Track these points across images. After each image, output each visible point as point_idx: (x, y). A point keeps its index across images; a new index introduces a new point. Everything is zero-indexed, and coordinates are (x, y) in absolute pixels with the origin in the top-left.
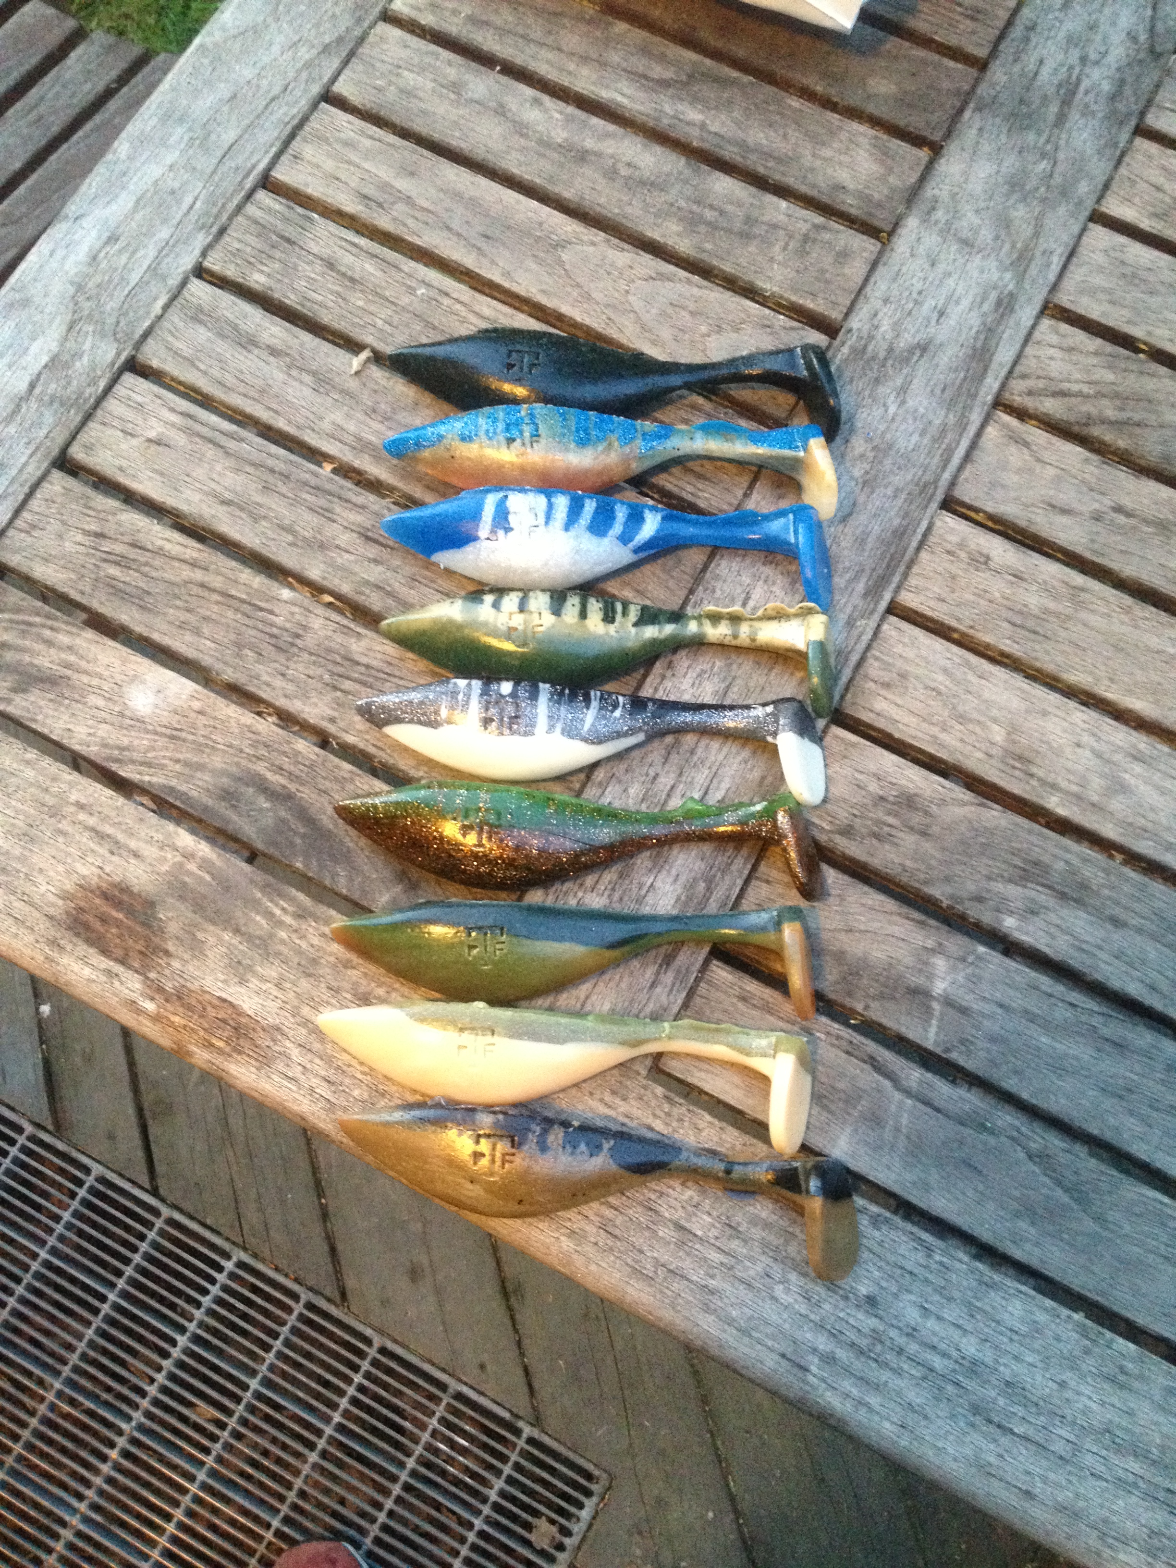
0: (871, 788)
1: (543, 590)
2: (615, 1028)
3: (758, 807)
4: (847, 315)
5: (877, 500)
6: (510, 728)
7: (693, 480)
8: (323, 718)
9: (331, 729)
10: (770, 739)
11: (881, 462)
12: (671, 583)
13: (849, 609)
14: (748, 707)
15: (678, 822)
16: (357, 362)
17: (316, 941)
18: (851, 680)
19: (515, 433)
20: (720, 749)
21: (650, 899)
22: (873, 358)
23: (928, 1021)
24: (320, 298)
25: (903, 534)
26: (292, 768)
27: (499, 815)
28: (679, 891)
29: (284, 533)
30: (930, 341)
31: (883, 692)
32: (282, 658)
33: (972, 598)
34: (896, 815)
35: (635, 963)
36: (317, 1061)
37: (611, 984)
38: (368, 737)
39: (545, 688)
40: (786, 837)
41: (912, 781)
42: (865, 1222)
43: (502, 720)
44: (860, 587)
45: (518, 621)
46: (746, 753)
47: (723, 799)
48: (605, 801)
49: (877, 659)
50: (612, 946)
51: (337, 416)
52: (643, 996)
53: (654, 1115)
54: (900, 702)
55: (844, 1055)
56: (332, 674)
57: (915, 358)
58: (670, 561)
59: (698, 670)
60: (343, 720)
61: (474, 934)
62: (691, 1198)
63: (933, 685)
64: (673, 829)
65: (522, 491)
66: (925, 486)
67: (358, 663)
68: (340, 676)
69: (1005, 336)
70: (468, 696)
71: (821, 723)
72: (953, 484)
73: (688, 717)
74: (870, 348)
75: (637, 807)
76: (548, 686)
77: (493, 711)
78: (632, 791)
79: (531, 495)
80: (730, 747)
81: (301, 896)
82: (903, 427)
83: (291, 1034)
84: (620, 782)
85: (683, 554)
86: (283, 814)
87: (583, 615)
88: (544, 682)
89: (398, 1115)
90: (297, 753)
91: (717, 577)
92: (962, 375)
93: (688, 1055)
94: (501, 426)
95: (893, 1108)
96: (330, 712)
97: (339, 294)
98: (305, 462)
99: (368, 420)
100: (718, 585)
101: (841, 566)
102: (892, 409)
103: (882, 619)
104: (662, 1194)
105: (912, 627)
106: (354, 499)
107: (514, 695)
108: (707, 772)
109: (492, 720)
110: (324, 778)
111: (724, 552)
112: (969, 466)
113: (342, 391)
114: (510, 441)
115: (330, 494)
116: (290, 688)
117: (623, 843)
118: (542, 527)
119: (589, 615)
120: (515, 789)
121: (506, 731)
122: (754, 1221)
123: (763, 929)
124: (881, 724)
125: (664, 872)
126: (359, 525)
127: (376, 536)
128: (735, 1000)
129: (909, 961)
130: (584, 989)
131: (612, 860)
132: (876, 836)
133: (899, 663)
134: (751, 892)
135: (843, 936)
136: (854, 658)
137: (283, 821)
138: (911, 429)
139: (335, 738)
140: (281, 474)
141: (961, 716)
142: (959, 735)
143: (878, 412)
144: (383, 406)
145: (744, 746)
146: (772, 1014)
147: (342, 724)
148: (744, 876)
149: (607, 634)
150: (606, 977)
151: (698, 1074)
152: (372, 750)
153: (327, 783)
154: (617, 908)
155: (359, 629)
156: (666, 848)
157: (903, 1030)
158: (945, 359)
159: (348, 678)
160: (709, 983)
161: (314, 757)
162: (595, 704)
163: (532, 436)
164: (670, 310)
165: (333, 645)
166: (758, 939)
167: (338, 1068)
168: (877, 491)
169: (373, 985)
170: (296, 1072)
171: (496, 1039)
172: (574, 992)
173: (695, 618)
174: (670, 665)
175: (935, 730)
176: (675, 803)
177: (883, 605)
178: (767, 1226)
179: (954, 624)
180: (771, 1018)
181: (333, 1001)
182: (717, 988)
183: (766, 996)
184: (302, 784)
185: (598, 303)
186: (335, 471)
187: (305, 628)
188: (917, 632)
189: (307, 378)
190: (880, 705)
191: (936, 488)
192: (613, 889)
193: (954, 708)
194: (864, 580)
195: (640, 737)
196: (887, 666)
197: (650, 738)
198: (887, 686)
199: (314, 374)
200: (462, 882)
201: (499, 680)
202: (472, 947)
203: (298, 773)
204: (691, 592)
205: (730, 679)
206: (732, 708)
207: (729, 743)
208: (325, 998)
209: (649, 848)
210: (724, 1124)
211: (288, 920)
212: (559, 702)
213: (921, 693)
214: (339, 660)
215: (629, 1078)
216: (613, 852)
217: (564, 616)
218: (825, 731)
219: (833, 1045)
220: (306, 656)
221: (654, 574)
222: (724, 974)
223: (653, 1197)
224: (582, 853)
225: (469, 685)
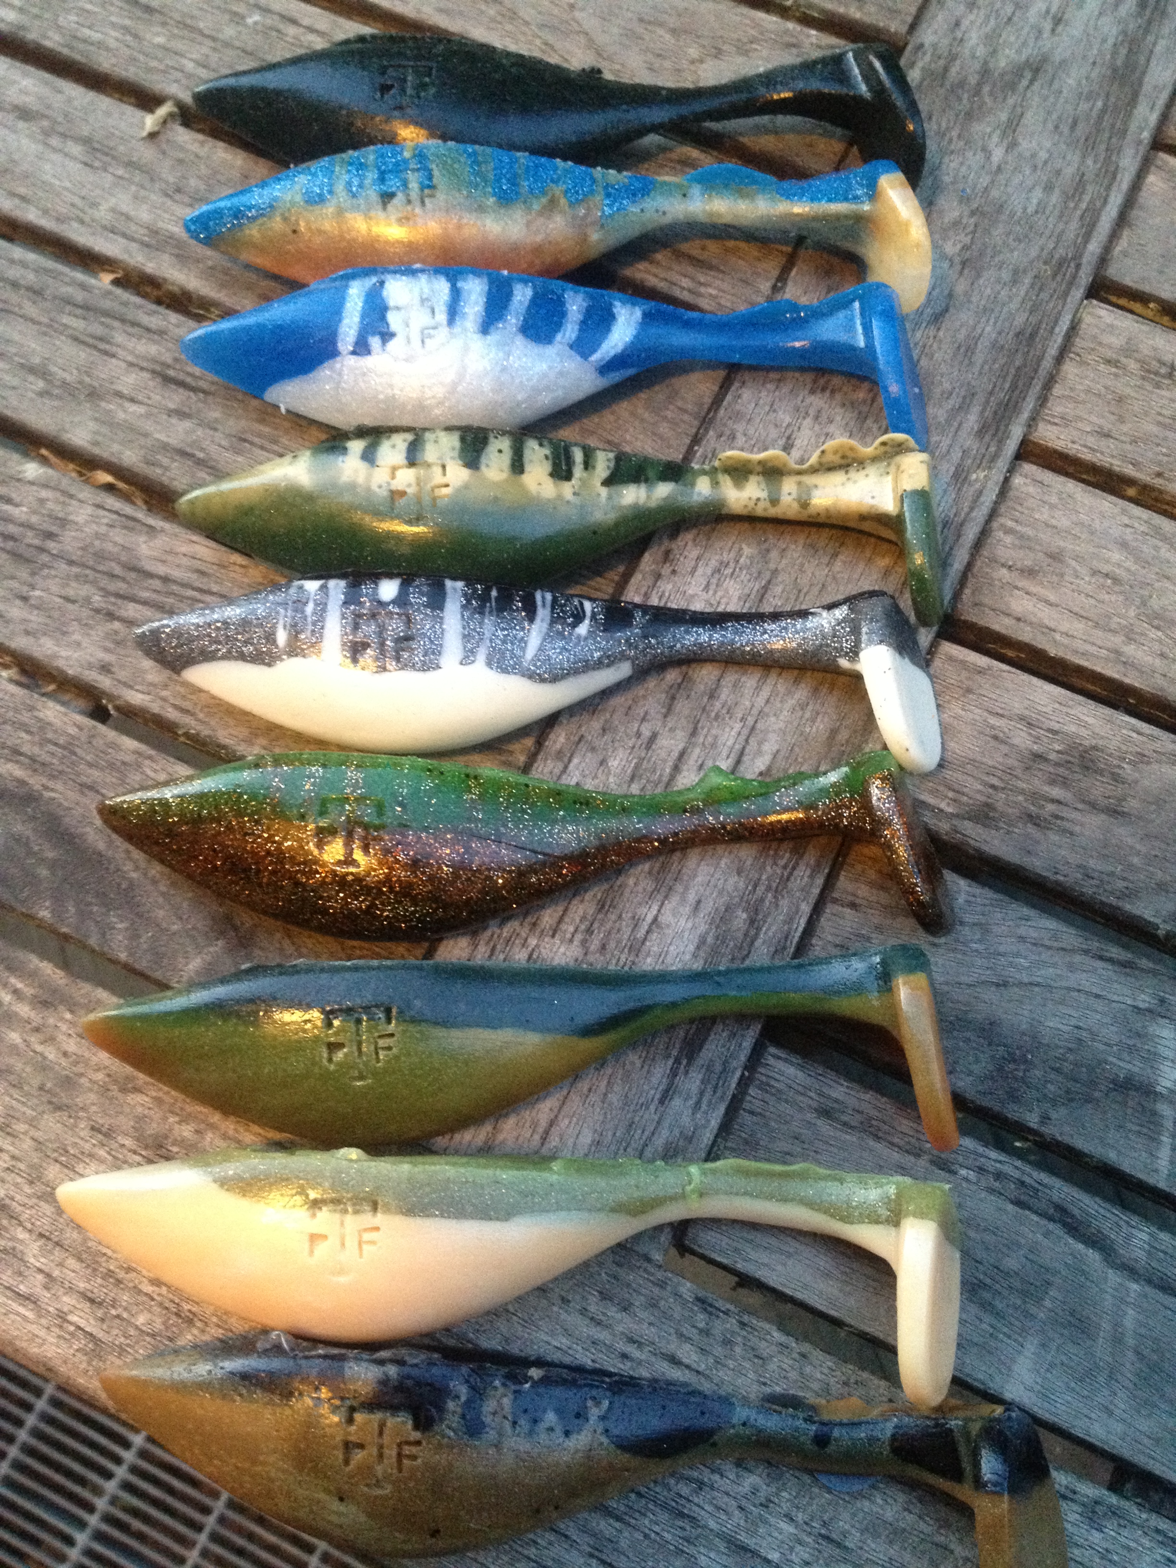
0: (1016, 741)
1: (449, 429)
2: (601, 1182)
3: (833, 777)
4: (913, 27)
5: (987, 285)
6: (398, 659)
7: (690, 270)
8: (90, 666)
9: (105, 682)
10: (844, 663)
11: (987, 231)
12: (664, 428)
13: (956, 455)
14: (804, 614)
15: (696, 811)
16: (150, 121)
17: (71, 1046)
18: (969, 566)
19: (393, 184)
20: (758, 689)
21: (653, 945)
22: (962, 84)
23: (1154, 1140)
24: (96, 36)
25: (1032, 336)
26: (36, 750)
27: (380, 808)
28: (703, 928)
29: (31, 378)
30: (1045, 59)
31: (1022, 583)
32: (23, 573)
33: (1155, 429)
34: (1065, 783)
35: (633, 1058)
36: (72, 1262)
37: (593, 1098)
38: (164, 693)
39: (455, 588)
40: (888, 823)
41: (1086, 726)
42: (1073, 1517)
43: (382, 644)
44: (972, 420)
45: (406, 479)
46: (802, 693)
47: (769, 769)
48: (572, 779)
49: (1009, 531)
50: (588, 1031)
51: (123, 201)
52: (651, 1115)
53: (681, 1335)
54: (1052, 598)
55: (1010, 1207)
56: (106, 593)
57: (1025, 82)
58: (659, 393)
59: (714, 563)
60: (122, 667)
61: (336, 1023)
62: (755, 1491)
63: (1106, 568)
64: (687, 823)
65: (411, 273)
66: (1060, 265)
67: (150, 575)
68: (118, 595)
69: (1158, 49)
70: (322, 608)
71: (925, 637)
72: (1103, 260)
73: (703, 636)
74: (954, 70)
75: (623, 790)
76: (460, 584)
77: (369, 629)
78: (614, 764)
79: (423, 278)
80: (776, 684)
81: (47, 968)
82: (1016, 180)
83: (26, 1214)
84: (593, 749)
85: (677, 382)
86: (19, 828)
87: (518, 466)
88: (454, 578)
89: (203, 1369)
90: (44, 725)
91: (738, 416)
92: (1099, 104)
93: (734, 1222)
94: (371, 176)
95: (1108, 1301)
96: (102, 655)
97: (126, 30)
98: (65, 269)
99: (169, 203)
100: (740, 427)
101: (938, 390)
102: (998, 154)
103: (1011, 470)
104: (701, 1485)
105: (1062, 479)
106: (145, 320)
107: (401, 600)
108: (738, 726)
109: (365, 646)
110: (90, 765)
111: (747, 376)
112: (1126, 233)
113: (130, 164)
114: (387, 197)
115: (107, 314)
116: (36, 618)
117: (603, 850)
118: (444, 331)
119: (528, 467)
120: (407, 761)
121: (391, 664)
122: (872, 1529)
123: (857, 988)
124: (1025, 635)
125: (675, 899)
126: (154, 360)
127: (181, 376)
128: (810, 1116)
129: (1111, 1033)
130: (545, 1109)
131: (585, 879)
132: (1033, 819)
133: (1045, 536)
134: (825, 922)
135: (990, 995)
136: (971, 533)
137: (18, 839)
138: (1029, 183)
139: (111, 697)
140: (29, 289)
141: (1157, 616)
142: (1156, 647)
143: (974, 159)
144: (193, 182)
145: (797, 681)
146: (877, 1138)
147: (122, 675)
148: (812, 900)
149: (560, 497)
150: (583, 1085)
151: (753, 1255)
152: (172, 714)
153: (95, 773)
154: (598, 962)
155: (151, 521)
156: (678, 854)
157: (1112, 1156)
158: (1071, 81)
159: (133, 599)
160: (764, 1087)
161: (72, 731)
162: (543, 614)
163: (422, 188)
164: (640, 29)
165: (109, 547)
166: (846, 1006)
167: (110, 1274)
168: (986, 274)
169: (172, 1119)
170: (34, 1284)
171: (380, 1219)
172: (527, 1115)
173: (704, 473)
174: (667, 556)
175: (1117, 640)
176: (688, 778)
177: (1011, 446)
178: (897, 1534)
179: (1129, 471)
180: (878, 1146)
181: (102, 1153)
182: (778, 1095)
183: (864, 1107)
184: (52, 777)
185: (527, 23)
186: (116, 282)
187: (64, 522)
188: (1071, 486)
189: (76, 149)
190: (1020, 604)
191: (1078, 266)
192: (589, 931)
193: (1144, 603)
194: (976, 409)
195: (624, 670)
196: (1025, 542)
197: (641, 674)
198: (1030, 573)
199: (86, 141)
200: (323, 929)
201: (376, 577)
202: (333, 1047)
203: (45, 757)
204: (696, 440)
205: (767, 575)
206: (775, 616)
207: (772, 678)
208: (87, 1147)
209: (649, 857)
210: (806, 1347)
211: (24, 1010)
212: (481, 611)
213: (1087, 582)
214: (118, 570)
215: (632, 1268)
216: (586, 865)
217: (483, 468)
218: (932, 650)
219: (991, 1191)
220: (63, 566)
221: (633, 414)
222: (791, 1071)
223: (685, 1490)
224: (532, 869)
225: (324, 588)
